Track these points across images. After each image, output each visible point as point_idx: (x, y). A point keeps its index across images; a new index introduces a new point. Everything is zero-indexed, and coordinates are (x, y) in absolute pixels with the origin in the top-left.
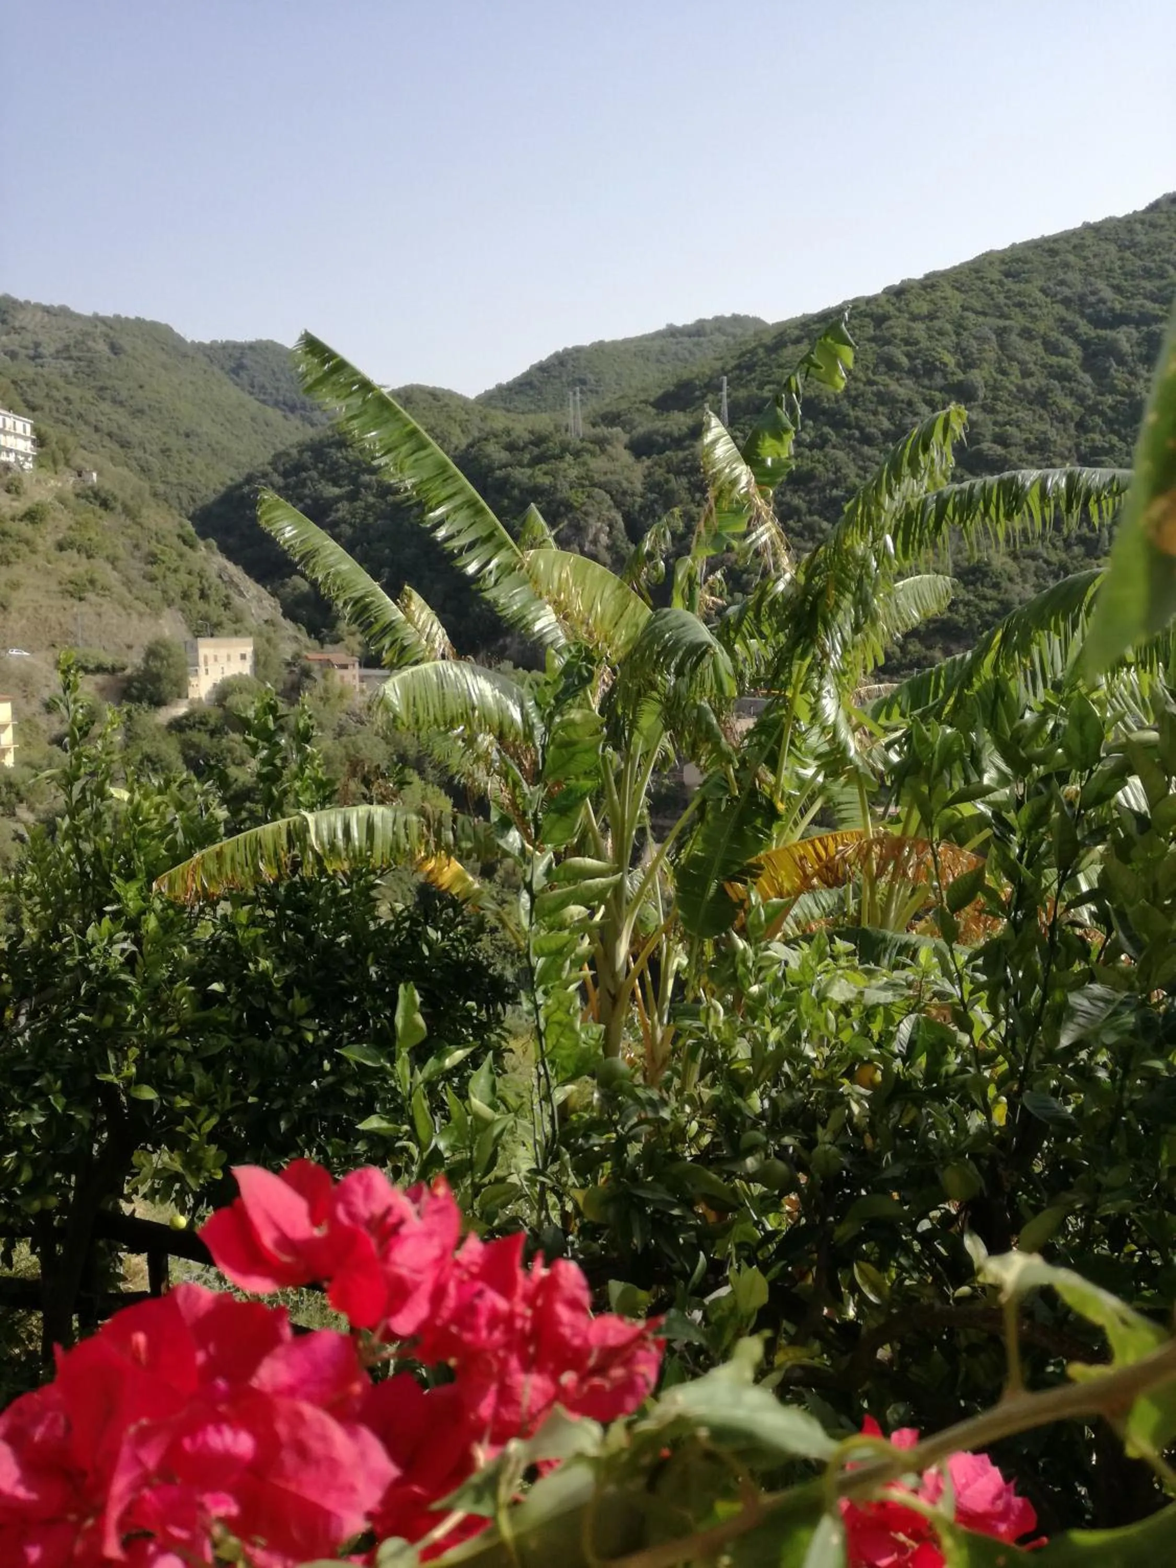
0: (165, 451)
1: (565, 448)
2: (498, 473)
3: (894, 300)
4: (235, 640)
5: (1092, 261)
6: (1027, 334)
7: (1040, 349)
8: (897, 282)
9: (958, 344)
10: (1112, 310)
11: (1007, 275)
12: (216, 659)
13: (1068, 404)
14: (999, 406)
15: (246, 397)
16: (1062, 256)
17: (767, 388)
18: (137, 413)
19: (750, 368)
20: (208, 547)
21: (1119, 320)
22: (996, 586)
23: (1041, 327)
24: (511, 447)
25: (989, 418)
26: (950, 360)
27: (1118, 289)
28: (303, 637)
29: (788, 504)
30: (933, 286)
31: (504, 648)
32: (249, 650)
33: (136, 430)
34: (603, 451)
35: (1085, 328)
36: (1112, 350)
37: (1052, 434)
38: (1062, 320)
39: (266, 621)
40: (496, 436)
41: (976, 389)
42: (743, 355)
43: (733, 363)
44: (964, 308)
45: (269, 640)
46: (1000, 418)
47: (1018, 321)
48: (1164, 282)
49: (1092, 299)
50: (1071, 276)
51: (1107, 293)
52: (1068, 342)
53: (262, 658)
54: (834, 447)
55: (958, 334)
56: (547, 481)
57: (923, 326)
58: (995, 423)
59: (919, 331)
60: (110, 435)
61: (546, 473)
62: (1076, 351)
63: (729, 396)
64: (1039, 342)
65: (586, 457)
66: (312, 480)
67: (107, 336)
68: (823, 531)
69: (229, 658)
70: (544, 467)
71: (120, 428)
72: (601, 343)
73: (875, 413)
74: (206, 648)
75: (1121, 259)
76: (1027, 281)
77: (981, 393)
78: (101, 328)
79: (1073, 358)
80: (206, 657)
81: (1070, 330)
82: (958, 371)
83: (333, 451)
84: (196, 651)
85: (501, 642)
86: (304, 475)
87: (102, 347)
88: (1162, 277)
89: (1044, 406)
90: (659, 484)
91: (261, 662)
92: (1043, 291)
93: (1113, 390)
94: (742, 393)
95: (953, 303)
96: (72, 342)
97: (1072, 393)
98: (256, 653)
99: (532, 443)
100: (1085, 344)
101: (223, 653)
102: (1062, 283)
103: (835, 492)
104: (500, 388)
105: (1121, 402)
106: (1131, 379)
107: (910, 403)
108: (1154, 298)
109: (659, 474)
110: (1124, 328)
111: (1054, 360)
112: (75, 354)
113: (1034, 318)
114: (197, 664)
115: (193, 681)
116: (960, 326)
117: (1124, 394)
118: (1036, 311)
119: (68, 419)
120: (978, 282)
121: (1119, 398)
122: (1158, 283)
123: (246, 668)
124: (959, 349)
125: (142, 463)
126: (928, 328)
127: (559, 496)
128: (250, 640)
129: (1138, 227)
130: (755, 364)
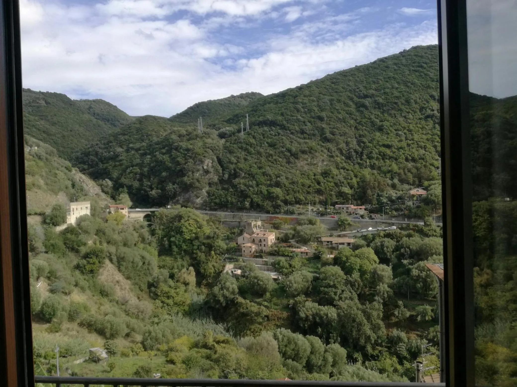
0: (64, 137)
1: (197, 136)
2: (176, 144)
3: (298, 91)
4: (84, 203)
5: (357, 79)
6: (339, 101)
7: (343, 105)
8: (299, 85)
9: (318, 104)
10: (363, 94)
11: (333, 83)
12: (77, 209)
13: (352, 122)
14: (331, 123)
15: (93, 118)
16: (348, 77)
17: (261, 117)
18: (54, 124)
19: (256, 111)
20: (76, 170)
21: (366, 96)
22: (333, 178)
23: (343, 99)
24: (180, 136)
25: (328, 126)
26: (316, 109)
27: (365, 87)
28: (109, 199)
29: (268, 153)
30: (310, 87)
31: (178, 200)
32: (89, 206)
33: (53, 130)
34: (209, 137)
35: (356, 99)
36: (364, 106)
37: (347, 131)
38: (349, 97)
39: (96, 194)
40: (174, 132)
41: (324, 118)
42: (253, 107)
43: (251, 109)
44: (320, 93)
45: (96, 202)
46: (332, 126)
47: (335, 97)
48: (379, 85)
49: (358, 90)
50: (350, 83)
51: (362, 88)
52: (351, 103)
53: (93, 208)
54: (282, 136)
55: (318, 101)
56: (191, 147)
57: (307, 99)
58: (330, 128)
59: (306, 100)
60: (44, 132)
61: (191, 144)
62: (353, 106)
63: (249, 119)
64: (342, 103)
65: (204, 139)
66: (113, 146)
67: (44, 99)
68: (279, 161)
69: (81, 209)
70: (191, 142)
71: (47, 129)
72: (210, 101)
73: (294, 125)
74: (73, 206)
75: (366, 78)
76: (338, 85)
77: (325, 119)
78: (41, 96)
79: (353, 108)
80: (73, 209)
81: (351, 99)
82: (318, 112)
83: (120, 136)
84: (70, 207)
85: (177, 199)
86: (110, 144)
87: (43, 103)
88: (378, 84)
89: (345, 122)
90: (227, 147)
91: (93, 209)
92: (343, 88)
93: (365, 117)
94: (253, 119)
95: (316, 92)
96: (31, 100)
97: (353, 118)
98: (91, 206)
99: (187, 135)
100: (356, 104)
101: (79, 207)
102: (348, 85)
103: (282, 149)
104: (178, 114)
105: (367, 121)
106: (370, 114)
107: (304, 122)
108: (376, 90)
109: (228, 144)
110: (368, 99)
111: (347, 109)
112: (33, 104)
113: (341, 96)
114: (70, 211)
115: (68, 217)
116: (319, 99)
117: (368, 119)
118: (341, 94)
119: (29, 127)
120: (323, 85)
121: (367, 120)
122: (377, 85)
123: (88, 212)
124: (319, 106)
125: (55, 140)
126: (309, 99)
127: (195, 151)
128: (89, 202)
129: (371, 69)
130: (257, 110)
